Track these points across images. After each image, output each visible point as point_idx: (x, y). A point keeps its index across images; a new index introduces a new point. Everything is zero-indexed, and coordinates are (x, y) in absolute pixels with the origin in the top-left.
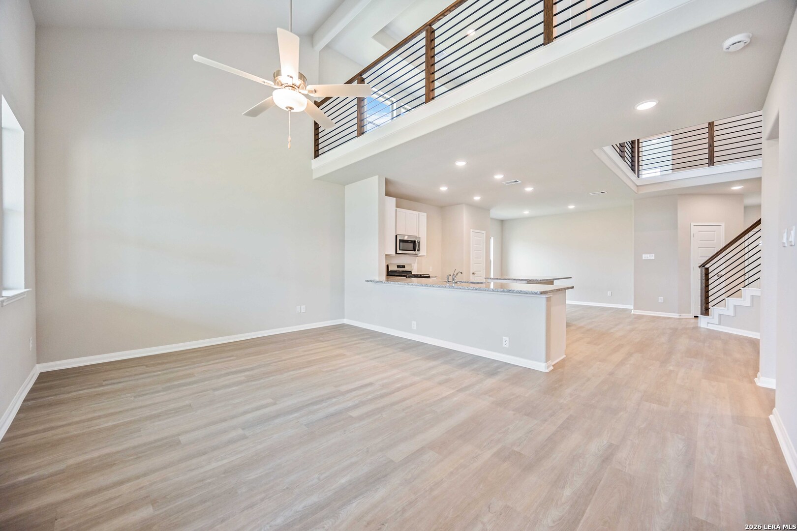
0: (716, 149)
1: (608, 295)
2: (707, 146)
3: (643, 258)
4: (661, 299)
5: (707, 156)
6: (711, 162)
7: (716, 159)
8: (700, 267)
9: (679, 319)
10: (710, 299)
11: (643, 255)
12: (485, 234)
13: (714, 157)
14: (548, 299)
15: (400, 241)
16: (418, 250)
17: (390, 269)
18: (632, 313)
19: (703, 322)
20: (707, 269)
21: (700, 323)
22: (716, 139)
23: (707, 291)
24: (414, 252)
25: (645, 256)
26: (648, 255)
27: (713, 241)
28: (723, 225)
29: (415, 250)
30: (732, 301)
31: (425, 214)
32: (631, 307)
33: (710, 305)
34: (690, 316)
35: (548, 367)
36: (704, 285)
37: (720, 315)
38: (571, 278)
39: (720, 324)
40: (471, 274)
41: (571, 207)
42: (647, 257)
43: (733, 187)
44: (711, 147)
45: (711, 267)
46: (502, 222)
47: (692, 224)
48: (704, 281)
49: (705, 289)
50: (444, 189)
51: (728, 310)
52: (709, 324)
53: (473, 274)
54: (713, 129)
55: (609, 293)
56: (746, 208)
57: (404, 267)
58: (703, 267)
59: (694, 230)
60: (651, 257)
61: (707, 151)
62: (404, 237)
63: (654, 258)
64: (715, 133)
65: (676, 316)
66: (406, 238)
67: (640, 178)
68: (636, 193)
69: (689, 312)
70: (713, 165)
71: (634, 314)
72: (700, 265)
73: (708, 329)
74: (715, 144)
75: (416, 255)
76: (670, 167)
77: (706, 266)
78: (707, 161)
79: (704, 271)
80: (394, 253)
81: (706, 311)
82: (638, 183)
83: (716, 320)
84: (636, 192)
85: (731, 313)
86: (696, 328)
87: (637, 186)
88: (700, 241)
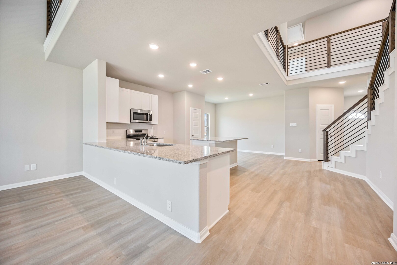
0: (331, 57)
1: (272, 147)
2: (326, 55)
3: (290, 126)
4: (300, 150)
5: (326, 62)
6: (329, 66)
7: (331, 64)
8: (323, 131)
9: (310, 162)
10: (329, 151)
11: (290, 124)
12: (201, 111)
13: (330, 62)
14: (201, 167)
15: (134, 113)
16: (151, 120)
17: (128, 133)
18: (284, 159)
19: (325, 166)
20: (327, 132)
21: (323, 166)
22: (331, 51)
23: (327, 146)
24: (146, 122)
25: (292, 125)
26: (293, 124)
27: (328, 115)
28: (333, 106)
29: (147, 120)
30: (343, 153)
31: (157, 96)
32: (284, 154)
33: (329, 155)
34: (316, 160)
35: (201, 237)
36: (326, 143)
37: (335, 162)
38: (248, 138)
39: (335, 168)
40: (191, 136)
41: (251, 95)
42: (293, 125)
43: (340, 82)
44: (329, 55)
45: (331, 131)
46: (216, 105)
47: (317, 105)
48: (326, 140)
49: (326, 145)
50: (161, 76)
51: (341, 159)
52: (329, 168)
53: (192, 136)
54: (330, 45)
55: (272, 146)
56: (345, 98)
57: (141, 131)
58: (325, 131)
59: (318, 108)
60: (295, 125)
61: (326, 58)
62: (138, 111)
63: (296, 126)
64: (331, 47)
65: (308, 160)
66: (139, 111)
67: (289, 76)
68: (286, 86)
69: (316, 158)
70: (330, 67)
71: (285, 160)
72: (323, 130)
73: (328, 171)
74: (331, 54)
75: (150, 124)
76: (305, 69)
77: (327, 131)
78: (326, 65)
79: (325, 133)
80: (129, 122)
81: (327, 159)
82: (288, 78)
83: (333, 165)
84: (286, 84)
85: (343, 161)
86: (321, 170)
87: (287, 81)
88: (321, 115)
